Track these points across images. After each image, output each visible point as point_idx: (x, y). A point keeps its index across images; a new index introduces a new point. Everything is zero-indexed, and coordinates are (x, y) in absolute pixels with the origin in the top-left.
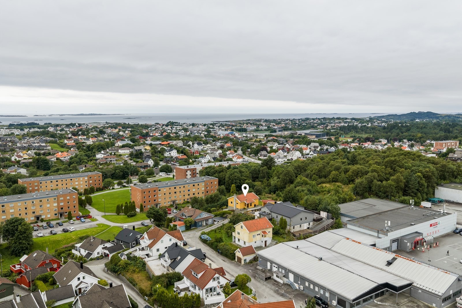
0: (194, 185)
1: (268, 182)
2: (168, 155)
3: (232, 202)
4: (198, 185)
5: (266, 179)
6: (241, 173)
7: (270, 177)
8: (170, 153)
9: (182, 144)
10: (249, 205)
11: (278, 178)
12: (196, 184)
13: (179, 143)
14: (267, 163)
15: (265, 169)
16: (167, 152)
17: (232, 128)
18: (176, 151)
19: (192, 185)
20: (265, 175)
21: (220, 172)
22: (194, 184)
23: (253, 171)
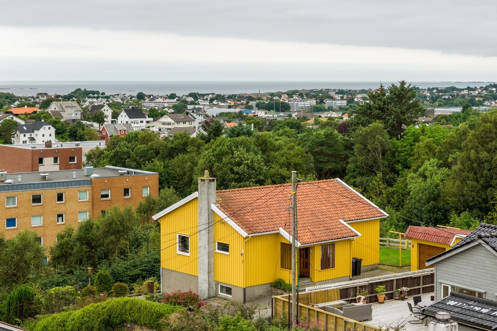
0: (37, 199)
1: (391, 189)
2: (24, 142)
3: (184, 243)
4: (60, 197)
5: (380, 175)
6: (264, 151)
7: (399, 167)
8: (33, 135)
9: (79, 114)
10: (317, 257)
11: (440, 166)
12: (49, 195)
13: (68, 111)
14: (382, 110)
15: (376, 131)
16: (22, 131)
17: (247, 103)
18: (53, 130)
19: (28, 195)
20: (375, 161)
21: (172, 153)
22: (37, 192)
23: (321, 144)
